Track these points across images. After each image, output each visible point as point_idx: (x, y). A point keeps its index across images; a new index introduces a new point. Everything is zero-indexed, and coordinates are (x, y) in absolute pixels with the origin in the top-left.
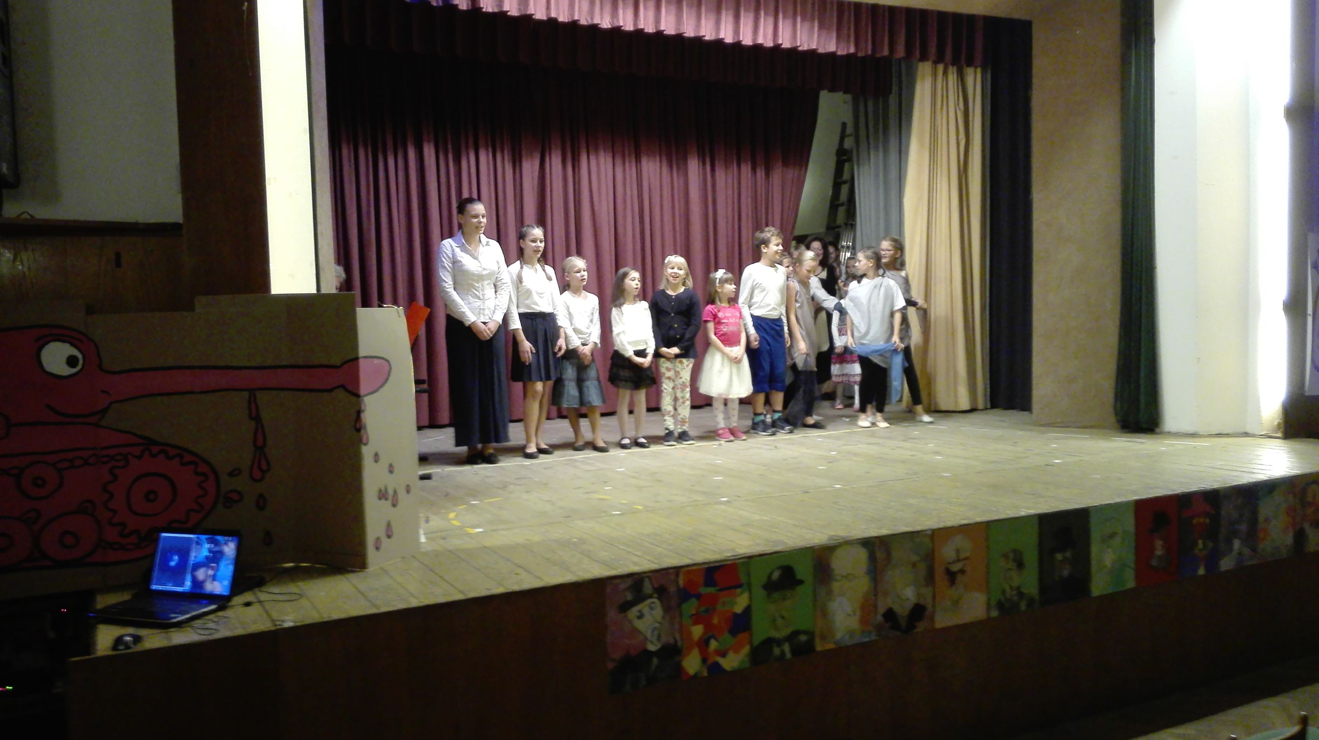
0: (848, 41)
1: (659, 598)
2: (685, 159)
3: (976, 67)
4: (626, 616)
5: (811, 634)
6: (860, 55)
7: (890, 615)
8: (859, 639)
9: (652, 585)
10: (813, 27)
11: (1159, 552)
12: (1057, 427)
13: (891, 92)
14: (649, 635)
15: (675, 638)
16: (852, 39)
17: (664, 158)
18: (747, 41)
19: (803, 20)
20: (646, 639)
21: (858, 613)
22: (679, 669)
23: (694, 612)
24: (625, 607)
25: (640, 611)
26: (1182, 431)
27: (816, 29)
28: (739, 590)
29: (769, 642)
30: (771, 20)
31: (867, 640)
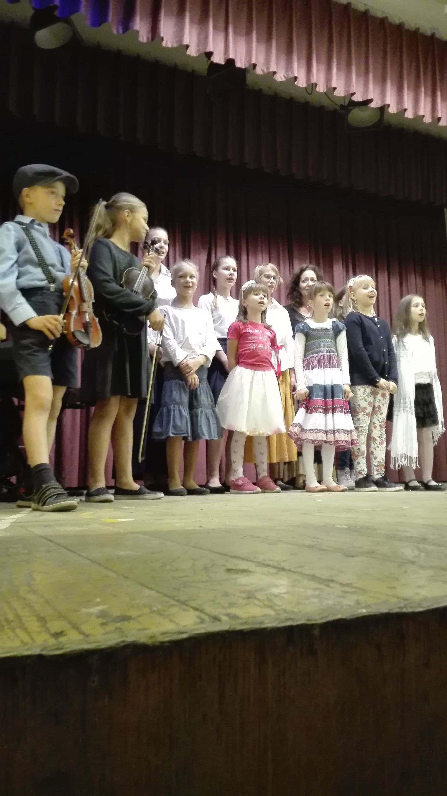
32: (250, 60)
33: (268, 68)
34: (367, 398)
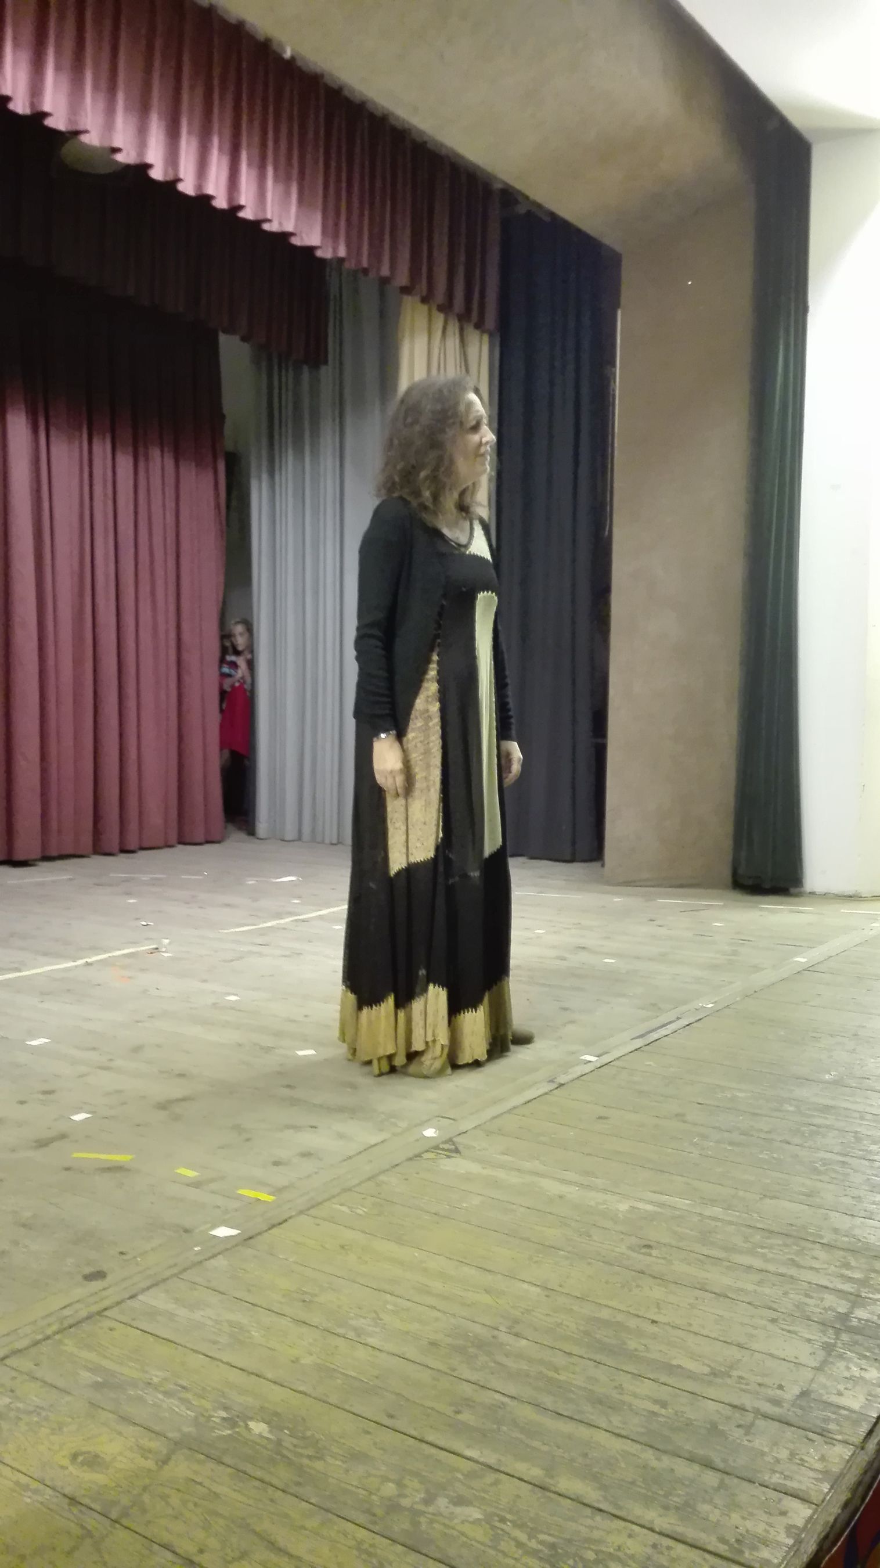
0: (336, 237)
3: (483, 332)
6: (351, 264)
12: (641, 886)
13: (326, 362)
16: (342, 231)
18: (187, 187)
26: (833, 892)
27: (294, 195)
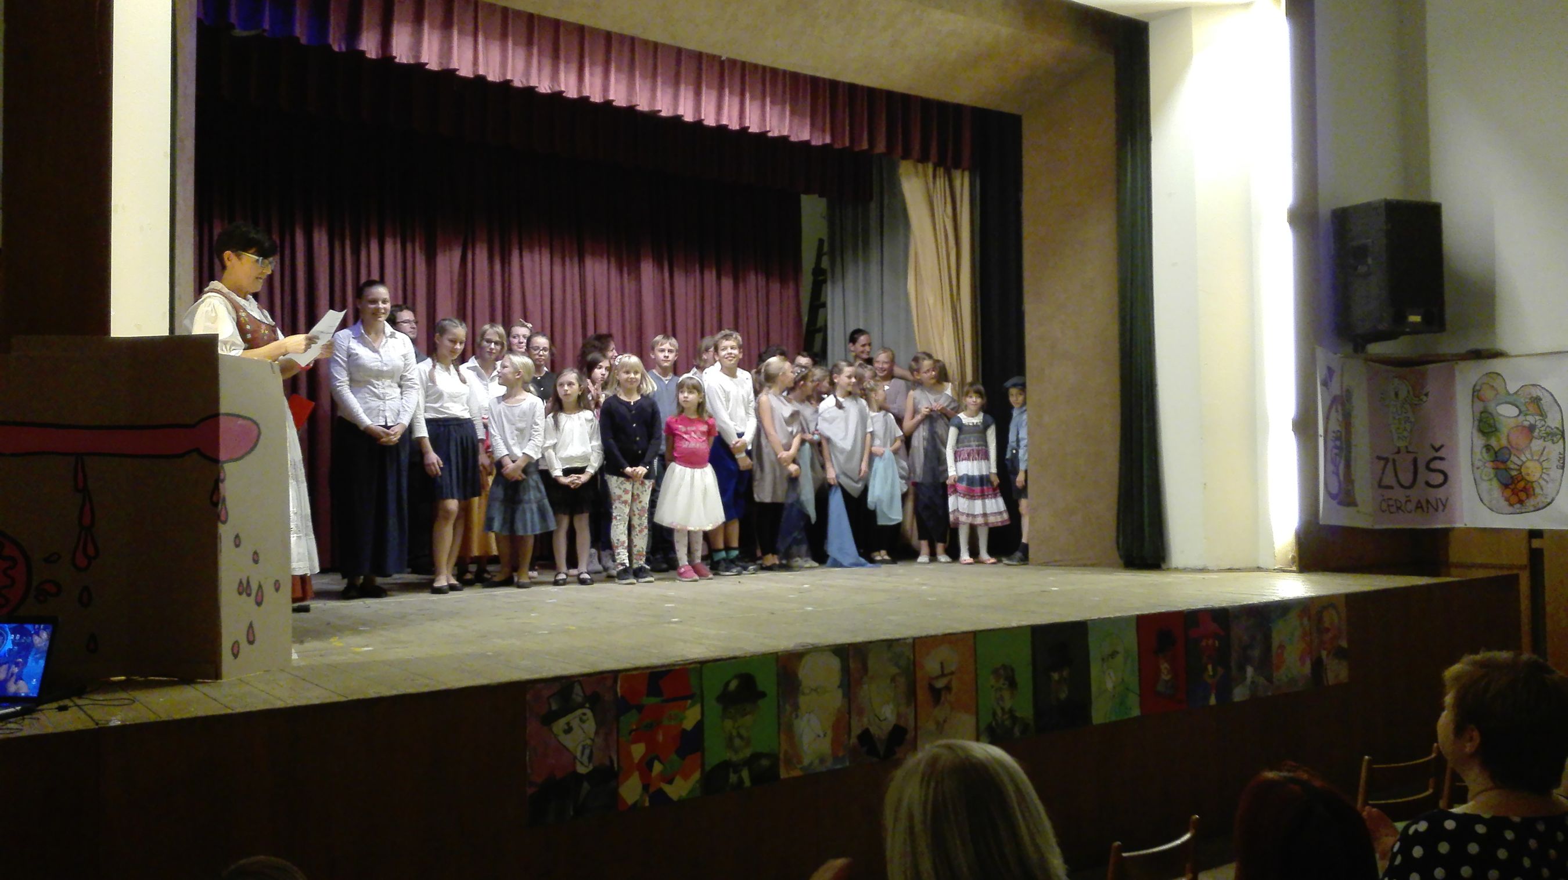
0: (824, 131)
1: (591, 709)
2: (638, 262)
3: (963, 171)
4: (551, 730)
5: (774, 757)
6: (838, 146)
7: (866, 736)
8: (829, 764)
9: (584, 692)
10: (783, 110)
11: (1166, 676)
13: (873, 199)
14: (578, 754)
15: (610, 757)
16: (828, 126)
17: (613, 260)
18: (710, 121)
19: (772, 102)
20: (575, 758)
21: (830, 733)
22: (615, 795)
23: (634, 727)
24: (549, 719)
25: (568, 724)
26: (1188, 568)
27: (788, 113)
28: (689, 701)
29: (725, 766)
30: (736, 101)
31: (839, 766)
32: (504, 74)
33: (528, 80)
34: (621, 486)
